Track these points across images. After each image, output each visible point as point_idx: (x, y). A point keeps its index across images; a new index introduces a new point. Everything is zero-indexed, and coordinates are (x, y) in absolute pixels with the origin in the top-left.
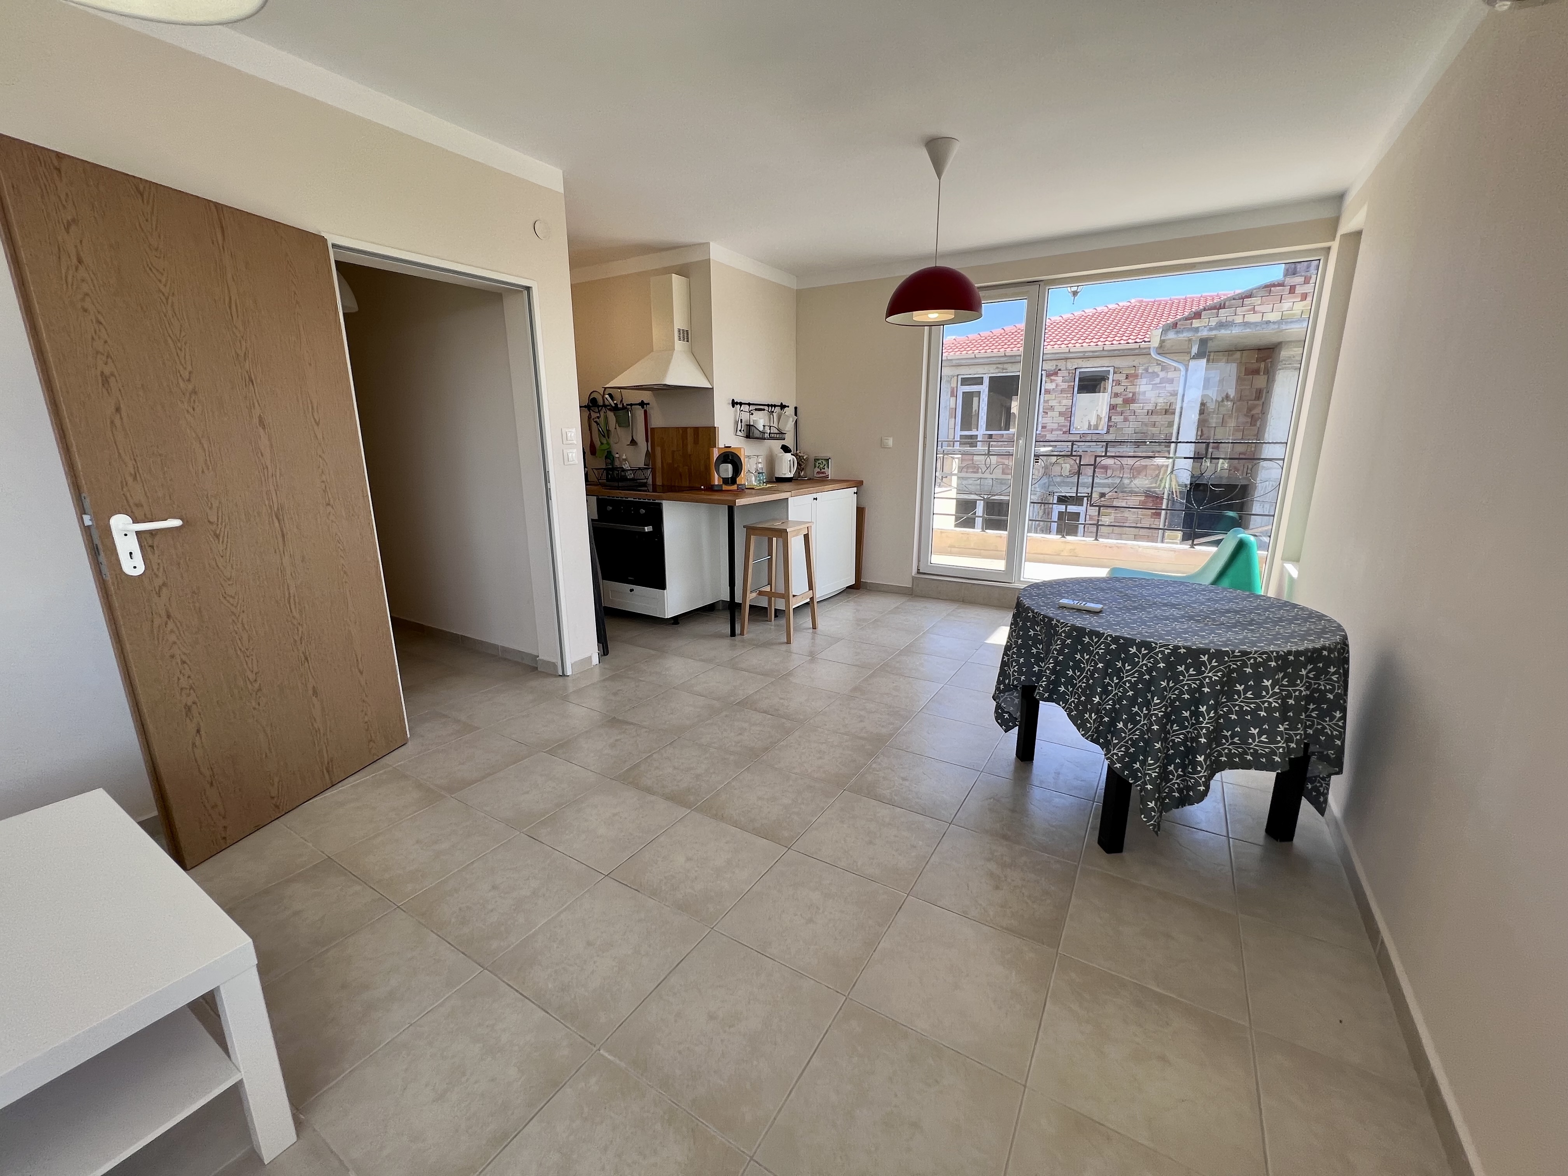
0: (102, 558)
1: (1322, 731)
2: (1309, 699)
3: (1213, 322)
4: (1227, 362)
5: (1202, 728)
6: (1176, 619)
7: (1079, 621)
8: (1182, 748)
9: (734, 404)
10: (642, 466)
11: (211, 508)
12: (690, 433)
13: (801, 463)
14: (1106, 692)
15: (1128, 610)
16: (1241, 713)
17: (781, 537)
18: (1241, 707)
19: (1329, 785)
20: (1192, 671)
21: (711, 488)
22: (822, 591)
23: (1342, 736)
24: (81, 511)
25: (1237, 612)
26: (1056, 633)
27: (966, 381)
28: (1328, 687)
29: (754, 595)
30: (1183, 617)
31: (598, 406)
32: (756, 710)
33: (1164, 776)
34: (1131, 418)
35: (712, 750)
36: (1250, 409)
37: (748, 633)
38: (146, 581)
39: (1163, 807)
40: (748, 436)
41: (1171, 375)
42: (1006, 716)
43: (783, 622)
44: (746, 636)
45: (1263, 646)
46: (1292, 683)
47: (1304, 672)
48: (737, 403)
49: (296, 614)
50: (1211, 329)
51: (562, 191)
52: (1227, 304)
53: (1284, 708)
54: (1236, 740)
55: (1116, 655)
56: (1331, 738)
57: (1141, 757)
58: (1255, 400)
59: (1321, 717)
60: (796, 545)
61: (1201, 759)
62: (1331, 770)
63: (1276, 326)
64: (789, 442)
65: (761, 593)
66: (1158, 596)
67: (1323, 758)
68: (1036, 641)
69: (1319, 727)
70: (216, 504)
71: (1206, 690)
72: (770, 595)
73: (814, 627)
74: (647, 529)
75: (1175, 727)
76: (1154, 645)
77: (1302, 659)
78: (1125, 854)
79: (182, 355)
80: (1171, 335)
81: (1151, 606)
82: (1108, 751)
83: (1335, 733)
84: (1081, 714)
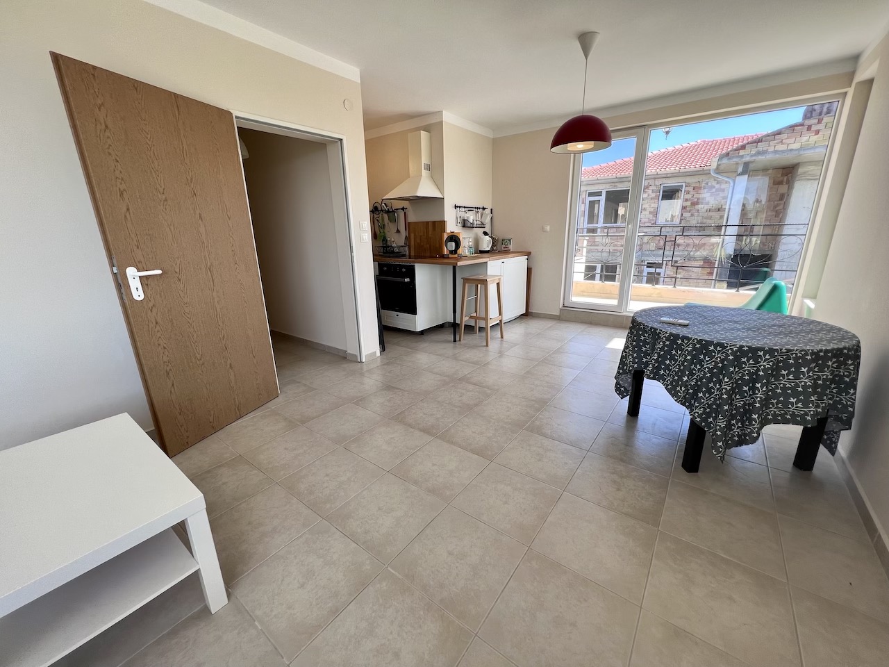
0: (123, 290)
1: (840, 402)
2: (832, 381)
3: (754, 151)
4: (763, 175)
5: (757, 398)
6: (739, 330)
7: (674, 331)
8: (742, 410)
9: (456, 207)
10: (403, 245)
11: (176, 264)
12: (430, 225)
13: (494, 242)
14: (692, 374)
15: (706, 325)
16: (784, 389)
17: (484, 284)
18: (784, 385)
19: (839, 437)
20: (751, 362)
21: (443, 256)
22: (507, 317)
23: (853, 405)
24: (112, 265)
25: (780, 326)
26: (660, 337)
27: (591, 194)
28: (846, 373)
29: (467, 318)
30: (743, 328)
31: (378, 211)
32: (469, 383)
33: (729, 426)
34: (696, 214)
35: (445, 404)
36: (775, 207)
37: (464, 340)
38: (145, 303)
39: (728, 446)
40: (464, 226)
41: (723, 186)
42: (622, 389)
43: (484, 334)
44: (462, 342)
45: (801, 346)
46: (821, 370)
47: (830, 363)
48: (458, 207)
49: (220, 323)
50: (752, 156)
51: (359, 82)
52: (764, 139)
53: (815, 386)
54: (780, 405)
55: (699, 351)
56: (846, 406)
57: (714, 415)
58: (779, 200)
59: (839, 393)
60: (492, 289)
61: (755, 416)
62: (842, 427)
63: (797, 152)
64: (487, 229)
65: (471, 317)
66: (725, 316)
67: (838, 419)
68: (645, 343)
69: (838, 399)
70: (178, 262)
71: (761, 373)
72: (476, 318)
73: (502, 337)
74: (406, 280)
75: (738, 397)
76: (726, 345)
77: (830, 355)
78: (699, 473)
79: (159, 179)
80: (725, 161)
81: (720, 322)
82: (692, 411)
83: (849, 403)
84: (674, 388)
